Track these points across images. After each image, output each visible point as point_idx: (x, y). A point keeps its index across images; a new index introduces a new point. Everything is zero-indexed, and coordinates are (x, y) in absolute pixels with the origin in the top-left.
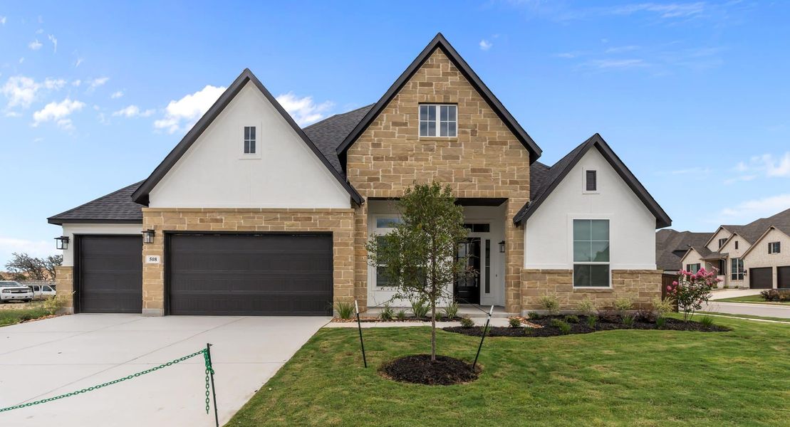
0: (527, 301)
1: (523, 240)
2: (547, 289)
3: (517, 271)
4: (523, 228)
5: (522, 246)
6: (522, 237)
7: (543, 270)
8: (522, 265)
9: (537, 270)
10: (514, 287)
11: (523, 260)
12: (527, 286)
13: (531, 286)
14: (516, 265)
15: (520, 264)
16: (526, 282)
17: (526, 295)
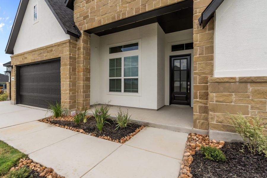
0: (216, 119)
1: (212, 42)
2: (250, 106)
3: (205, 80)
4: (212, 28)
5: (211, 49)
6: (211, 38)
7: (241, 79)
8: (211, 72)
9: (232, 78)
10: (200, 98)
11: (213, 66)
12: (215, 99)
13: (221, 99)
14: (204, 73)
15: (207, 71)
16: (214, 94)
17: (214, 110)
